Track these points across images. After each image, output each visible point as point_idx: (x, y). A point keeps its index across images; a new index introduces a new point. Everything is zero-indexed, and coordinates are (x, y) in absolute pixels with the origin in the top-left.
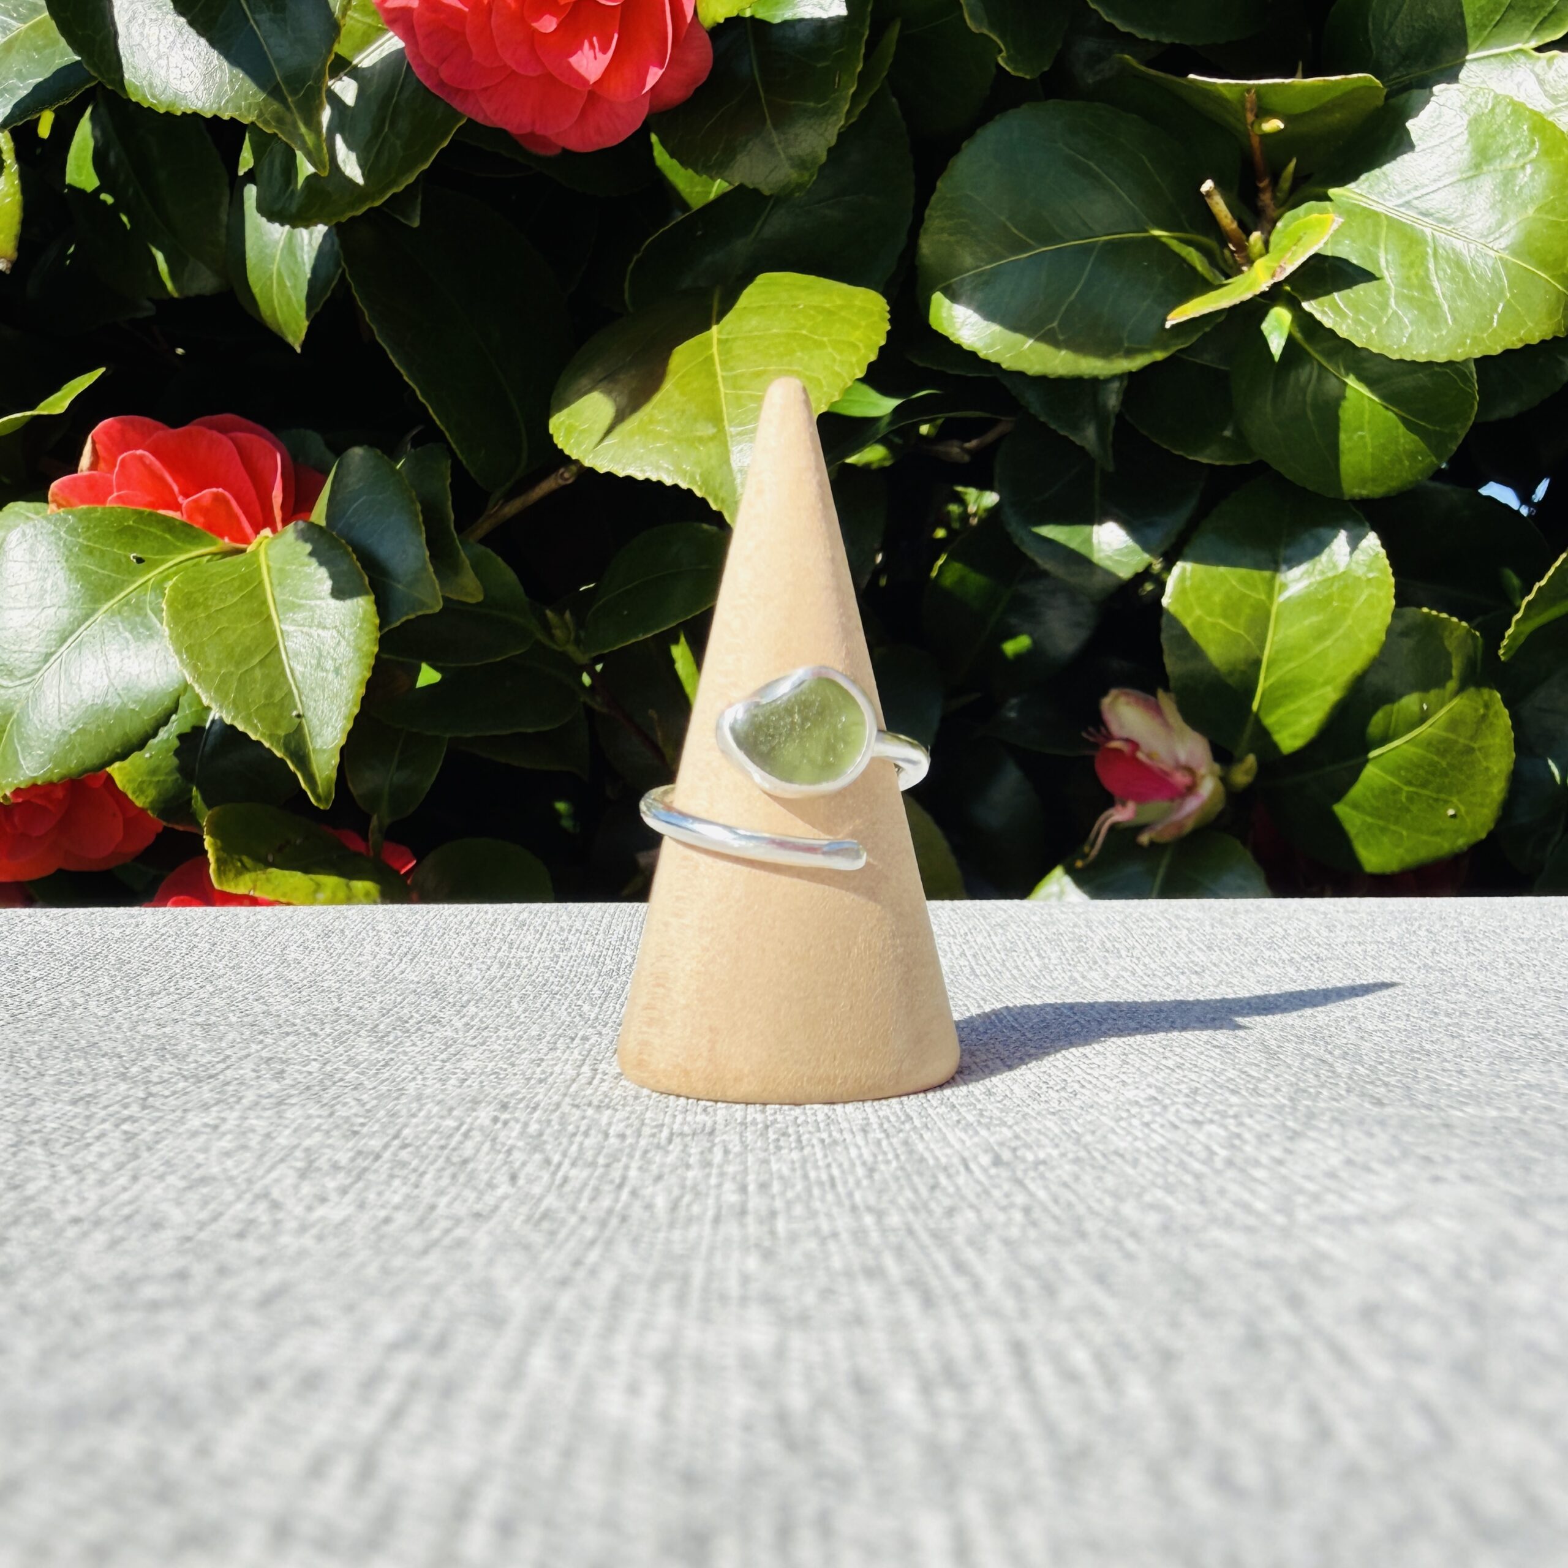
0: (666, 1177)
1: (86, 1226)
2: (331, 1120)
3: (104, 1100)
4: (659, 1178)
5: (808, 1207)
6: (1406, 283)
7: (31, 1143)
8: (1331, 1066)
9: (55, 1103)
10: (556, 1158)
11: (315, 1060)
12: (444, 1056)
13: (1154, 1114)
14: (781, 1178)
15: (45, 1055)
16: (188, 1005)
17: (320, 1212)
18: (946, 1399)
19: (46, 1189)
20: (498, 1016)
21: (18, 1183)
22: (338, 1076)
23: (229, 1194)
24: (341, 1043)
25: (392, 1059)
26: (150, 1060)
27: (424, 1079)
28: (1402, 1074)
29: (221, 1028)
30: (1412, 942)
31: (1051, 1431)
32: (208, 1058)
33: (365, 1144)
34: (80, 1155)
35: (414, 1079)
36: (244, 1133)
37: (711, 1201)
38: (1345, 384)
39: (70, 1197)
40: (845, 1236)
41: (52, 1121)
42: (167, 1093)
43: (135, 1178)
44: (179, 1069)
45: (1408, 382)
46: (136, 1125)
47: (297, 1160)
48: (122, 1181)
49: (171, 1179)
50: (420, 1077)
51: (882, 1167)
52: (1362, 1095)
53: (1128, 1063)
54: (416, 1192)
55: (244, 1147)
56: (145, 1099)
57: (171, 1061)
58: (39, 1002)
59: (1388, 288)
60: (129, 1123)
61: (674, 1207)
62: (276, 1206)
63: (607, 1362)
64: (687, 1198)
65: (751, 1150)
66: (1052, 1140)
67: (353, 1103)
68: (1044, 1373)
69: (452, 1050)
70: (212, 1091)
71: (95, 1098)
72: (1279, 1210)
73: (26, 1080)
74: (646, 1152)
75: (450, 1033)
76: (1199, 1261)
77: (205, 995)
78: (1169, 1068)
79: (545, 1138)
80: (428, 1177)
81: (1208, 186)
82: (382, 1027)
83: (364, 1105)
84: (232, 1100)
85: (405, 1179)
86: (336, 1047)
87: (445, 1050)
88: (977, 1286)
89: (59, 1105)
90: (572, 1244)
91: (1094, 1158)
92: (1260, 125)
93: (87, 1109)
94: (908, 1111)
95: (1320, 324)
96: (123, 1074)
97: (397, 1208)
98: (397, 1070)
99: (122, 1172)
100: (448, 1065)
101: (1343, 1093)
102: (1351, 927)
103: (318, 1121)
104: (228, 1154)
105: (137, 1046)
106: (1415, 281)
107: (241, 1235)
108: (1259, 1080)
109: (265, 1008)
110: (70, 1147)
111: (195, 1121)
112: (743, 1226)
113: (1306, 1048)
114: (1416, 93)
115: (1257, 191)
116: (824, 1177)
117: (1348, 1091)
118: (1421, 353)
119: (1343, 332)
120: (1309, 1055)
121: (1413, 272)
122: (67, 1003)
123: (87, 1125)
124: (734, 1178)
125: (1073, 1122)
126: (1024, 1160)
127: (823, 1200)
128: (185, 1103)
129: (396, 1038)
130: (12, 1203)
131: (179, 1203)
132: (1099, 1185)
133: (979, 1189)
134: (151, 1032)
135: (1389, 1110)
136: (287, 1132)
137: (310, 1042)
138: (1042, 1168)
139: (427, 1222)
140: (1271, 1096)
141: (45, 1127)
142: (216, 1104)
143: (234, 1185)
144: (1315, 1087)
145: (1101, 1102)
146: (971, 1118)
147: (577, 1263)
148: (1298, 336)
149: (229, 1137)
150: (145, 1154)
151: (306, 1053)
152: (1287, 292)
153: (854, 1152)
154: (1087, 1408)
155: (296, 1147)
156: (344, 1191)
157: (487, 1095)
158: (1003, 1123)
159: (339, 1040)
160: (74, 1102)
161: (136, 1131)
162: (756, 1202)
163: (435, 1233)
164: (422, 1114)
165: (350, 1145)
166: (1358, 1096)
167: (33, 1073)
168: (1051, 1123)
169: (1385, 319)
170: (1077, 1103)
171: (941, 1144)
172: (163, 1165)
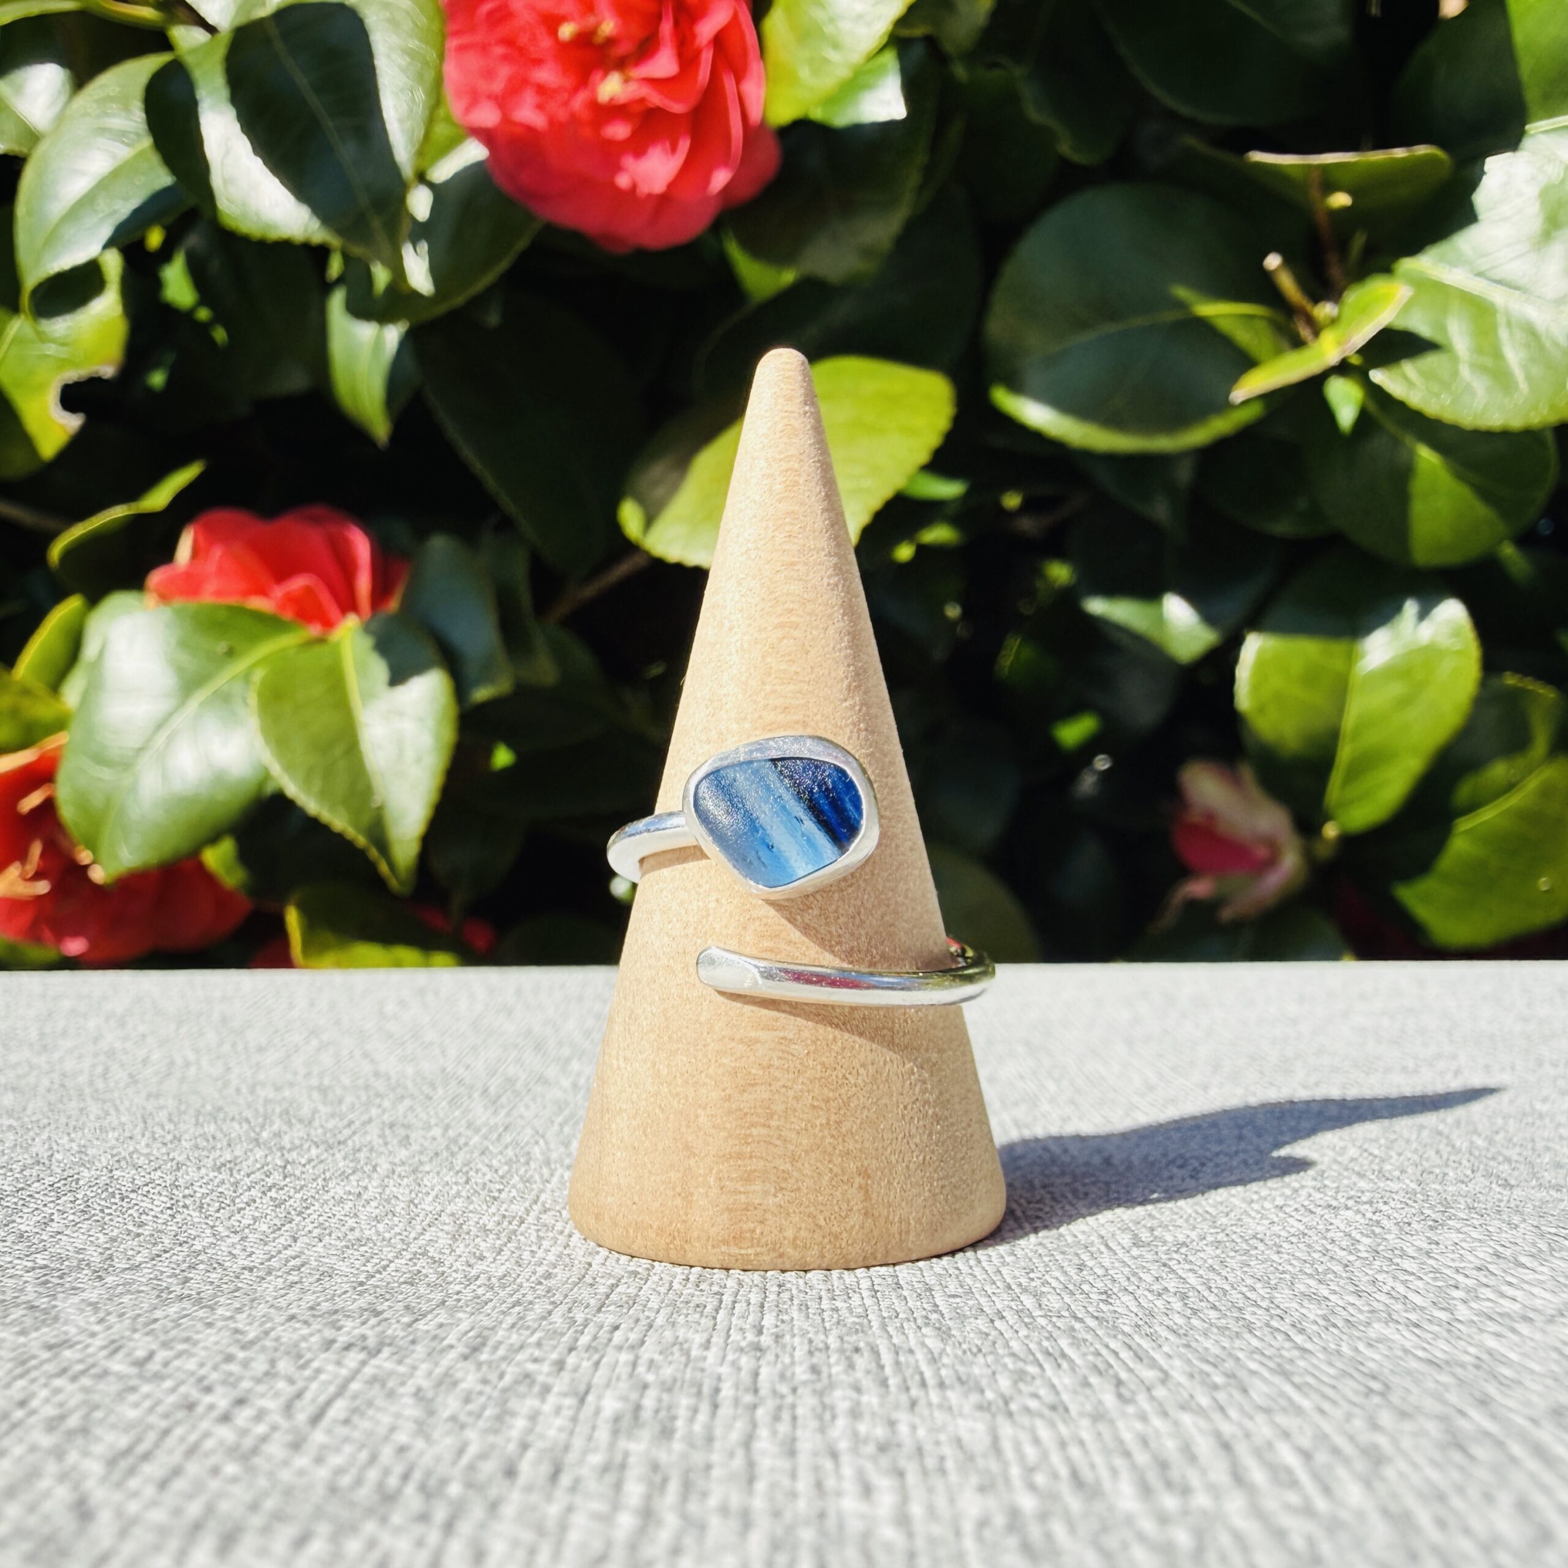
6: (1479, 351)
38: (1416, 452)
45: (1485, 451)
59: (1458, 358)
81: (1273, 260)
92: (1326, 199)
95: (1390, 396)
106: (1487, 350)
115: (1326, 264)
118: (1496, 421)
119: (1413, 401)
121: (1483, 340)
148: (1371, 409)
152: (1356, 366)
169: (1457, 389)
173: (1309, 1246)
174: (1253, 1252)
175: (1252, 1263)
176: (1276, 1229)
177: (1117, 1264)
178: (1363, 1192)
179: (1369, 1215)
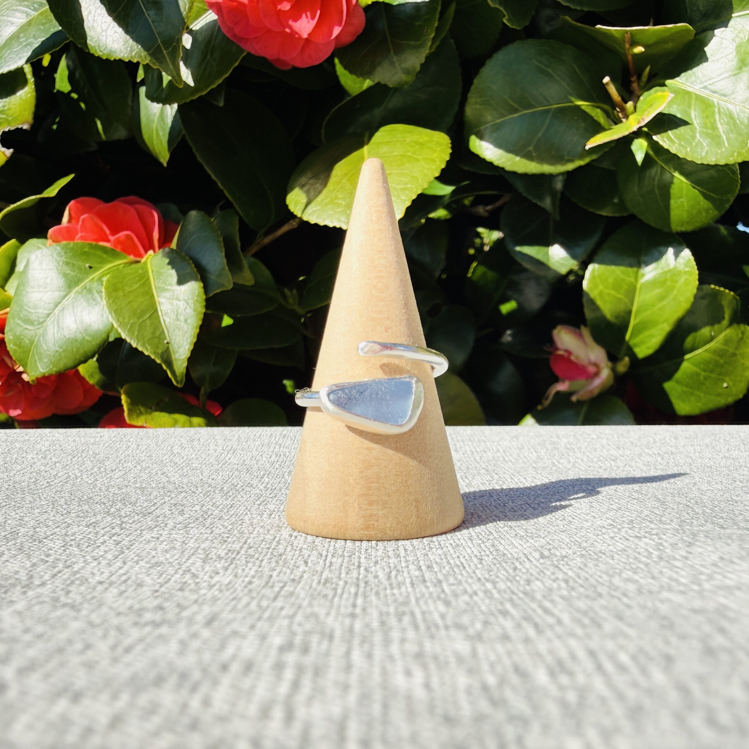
0: (379, 562)
1: (105, 585)
2: (212, 535)
3: (102, 525)
4: (376, 563)
5: (456, 579)
6: (704, 126)
7: (71, 545)
8: (692, 508)
9: (79, 526)
10: (324, 553)
11: (197, 504)
12: (258, 502)
13: (615, 533)
14: (436, 563)
15: (69, 503)
16: (130, 476)
17: (217, 578)
18: (564, 680)
19: (83, 567)
20: (279, 483)
21: (69, 564)
22: (209, 514)
23: (171, 571)
24: (207, 497)
25: (234, 504)
26: (119, 505)
27: (251, 514)
28: (727, 512)
29: (149, 489)
30: (716, 445)
31: (621, 697)
32: (146, 504)
33: (231, 547)
34: (95, 552)
35: (246, 514)
36: (172, 541)
37: (405, 574)
38: (673, 176)
39: (95, 571)
40: (481, 594)
41: (79, 535)
42: (131, 522)
43: (125, 563)
44: (134, 510)
45: (705, 174)
46: (120, 537)
47: (201, 554)
48: (119, 564)
49: (141, 563)
50: (249, 513)
51: (485, 558)
52: (713, 523)
53: (593, 507)
54: (260, 569)
55: (174, 548)
56: (121, 524)
57: (129, 506)
58: (59, 475)
59: (696, 128)
60: (116, 536)
61: (389, 578)
62: (195, 576)
63: (391, 658)
64: (393, 574)
65: (418, 549)
66: (566, 545)
67: (221, 527)
68: (609, 667)
69: (261, 499)
70: (152, 520)
71: (97, 524)
72: (693, 583)
73: (62, 515)
74: (367, 550)
75: (258, 491)
76: (664, 609)
77: (138, 471)
78: (614, 509)
79: (316, 543)
80: (264, 563)
81: (606, 79)
82: (225, 488)
83: (226, 528)
84: (162, 525)
85: (254, 563)
86: (205, 498)
87: (258, 499)
88: (559, 622)
89: (81, 527)
90: (345, 596)
91: (590, 554)
92: (632, 49)
93: (95, 529)
94: (489, 529)
95: (662, 147)
96: (108, 512)
97: (253, 577)
98: (237, 509)
99: (117, 559)
100: (261, 507)
101: (703, 522)
102: (686, 438)
103: (205, 535)
104: (166, 551)
105: (111, 499)
106: (709, 125)
107: (181, 589)
108: (661, 516)
109: (167, 479)
110: (89, 548)
111: (147, 536)
112: (427, 587)
113: (677, 499)
114: (710, 32)
115: (630, 82)
116: (458, 563)
117: (706, 521)
118: (712, 160)
119: (673, 150)
120: (681, 504)
121: (708, 121)
122: (72, 476)
123: (96, 537)
124: (413, 563)
125: (575, 537)
126: (556, 556)
127: (462, 574)
128: (141, 527)
129: (233, 494)
130: (68, 574)
131: (148, 575)
132: (597, 568)
133: (538, 570)
134: (116, 492)
135: (728, 531)
136: (193, 540)
137: (193, 496)
138: (565, 559)
139: (270, 584)
140: (669, 524)
141: (76, 538)
142: (156, 527)
143: (172, 566)
144: (689, 519)
145: (585, 526)
146: (523, 534)
147: (354, 606)
148: (651, 153)
149: (165, 543)
150: (127, 551)
151: (192, 501)
152: (645, 132)
153: (469, 551)
154: (635, 685)
155: (199, 547)
156: (226, 569)
157: (284, 523)
158: (540, 536)
159: (206, 494)
160: (88, 526)
161: (121, 540)
162: (427, 575)
163: (277, 589)
164: (255, 532)
165: (224, 547)
166: (710, 523)
167: (65, 512)
168: (563, 536)
169: (694, 144)
170: (572, 526)
171: (511, 547)
172: (135, 556)
173: (628, 556)
174: (600, 559)
175: (600, 565)
176: (611, 548)
177: (533, 567)
178: (652, 529)
179: (657, 540)
